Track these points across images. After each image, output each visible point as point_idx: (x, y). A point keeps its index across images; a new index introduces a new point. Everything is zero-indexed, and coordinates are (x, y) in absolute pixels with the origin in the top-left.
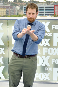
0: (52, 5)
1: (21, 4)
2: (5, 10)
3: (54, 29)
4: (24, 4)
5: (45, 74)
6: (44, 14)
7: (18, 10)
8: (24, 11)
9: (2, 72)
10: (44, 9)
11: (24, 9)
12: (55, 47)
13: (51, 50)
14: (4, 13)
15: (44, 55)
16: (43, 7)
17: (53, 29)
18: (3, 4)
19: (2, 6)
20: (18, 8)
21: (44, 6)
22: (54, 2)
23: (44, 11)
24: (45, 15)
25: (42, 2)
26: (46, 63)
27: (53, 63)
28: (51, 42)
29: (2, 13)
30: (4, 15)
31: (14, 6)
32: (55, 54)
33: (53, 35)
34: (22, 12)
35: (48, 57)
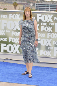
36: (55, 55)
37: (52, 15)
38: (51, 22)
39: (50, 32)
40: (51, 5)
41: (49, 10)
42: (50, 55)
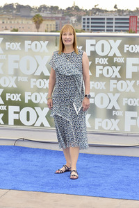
0: (127, 15)
1: (79, 13)
2: (54, 23)
3: (128, 51)
4: (82, 13)
5: (113, 120)
6: (114, 29)
7: (74, 22)
8: (82, 24)
9: (46, 117)
10: (114, 21)
11: (82, 21)
12: (129, 79)
13: (122, 84)
14: (52, 26)
15: (111, 92)
16: (112, 19)
17: (125, 51)
18: (51, 13)
19: (50, 16)
20: (74, 19)
21: (114, 17)
22: (130, 12)
23: (114, 25)
24: (116, 30)
25: (112, 11)
26: (114, 103)
27: (124, 105)
28: (122, 72)
29: (49, 26)
30: (52, 29)
31: (68, 17)
32: (128, 90)
33: (125, 60)
34: (79, 26)
35: (117, 95)
36: (127, 129)
37: (119, 42)
38: (118, 57)
39: (116, 78)
40: (116, 19)
41: (112, 30)
42: (118, 129)
